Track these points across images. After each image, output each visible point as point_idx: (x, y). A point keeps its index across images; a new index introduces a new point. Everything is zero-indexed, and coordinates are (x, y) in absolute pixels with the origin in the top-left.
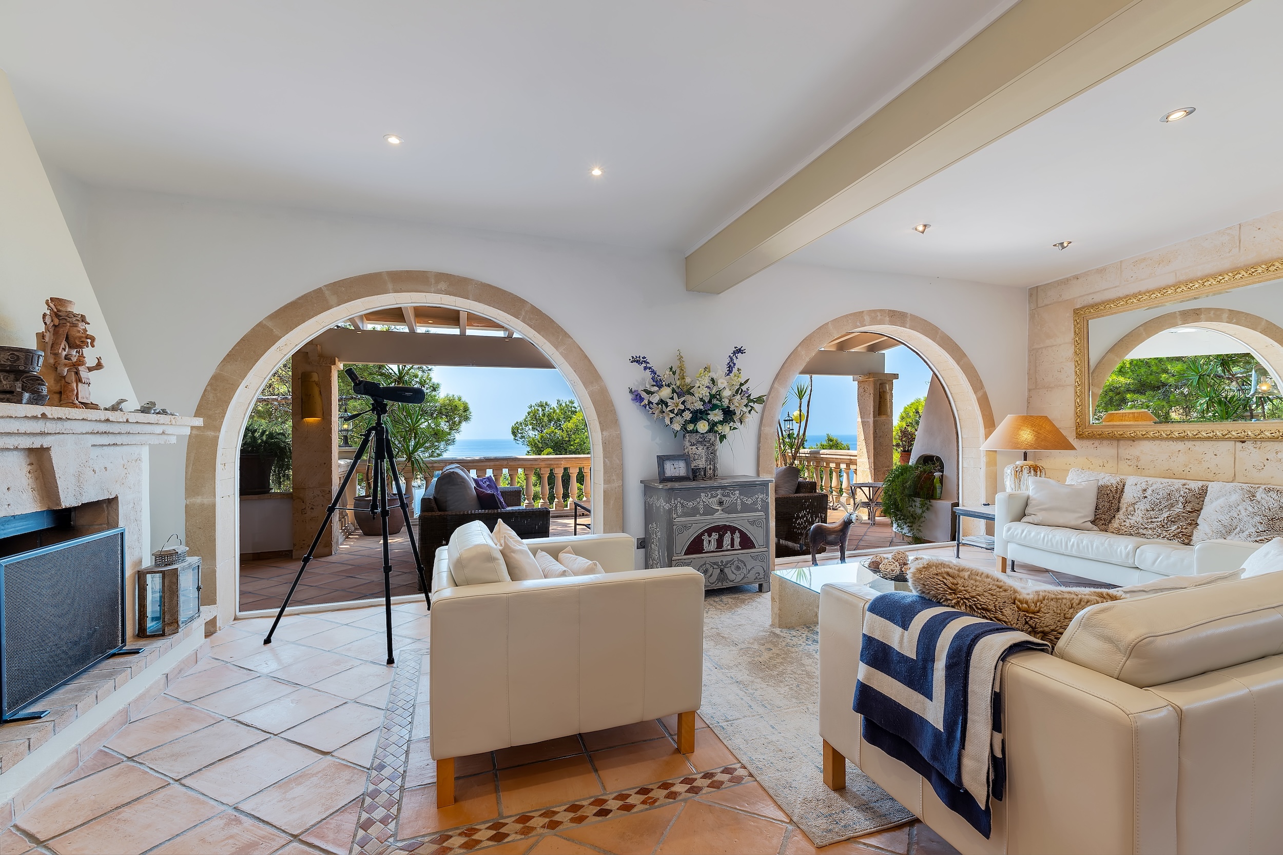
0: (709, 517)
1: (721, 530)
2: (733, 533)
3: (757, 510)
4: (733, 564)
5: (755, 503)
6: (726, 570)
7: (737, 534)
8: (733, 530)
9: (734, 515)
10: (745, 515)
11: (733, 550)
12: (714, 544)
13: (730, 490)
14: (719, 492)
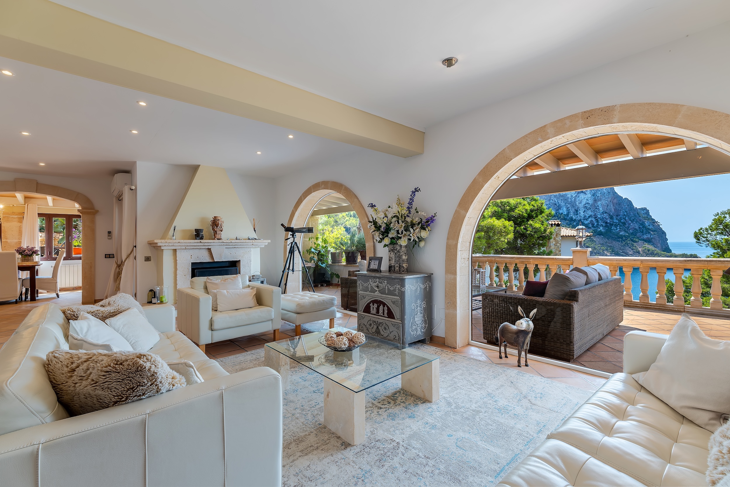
0: (372, 294)
1: (379, 303)
2: (384, 306)
3: (395, 295)
4: (383, 325)
5: (395, 290)
6: (379, 327)
7: (386, 308)
8: (384, 305)
9: (384, 296)
10: (389, 296)
11: (383, 317)
12: (375, 310)
13: (382, 280)
14: (377, 280)
